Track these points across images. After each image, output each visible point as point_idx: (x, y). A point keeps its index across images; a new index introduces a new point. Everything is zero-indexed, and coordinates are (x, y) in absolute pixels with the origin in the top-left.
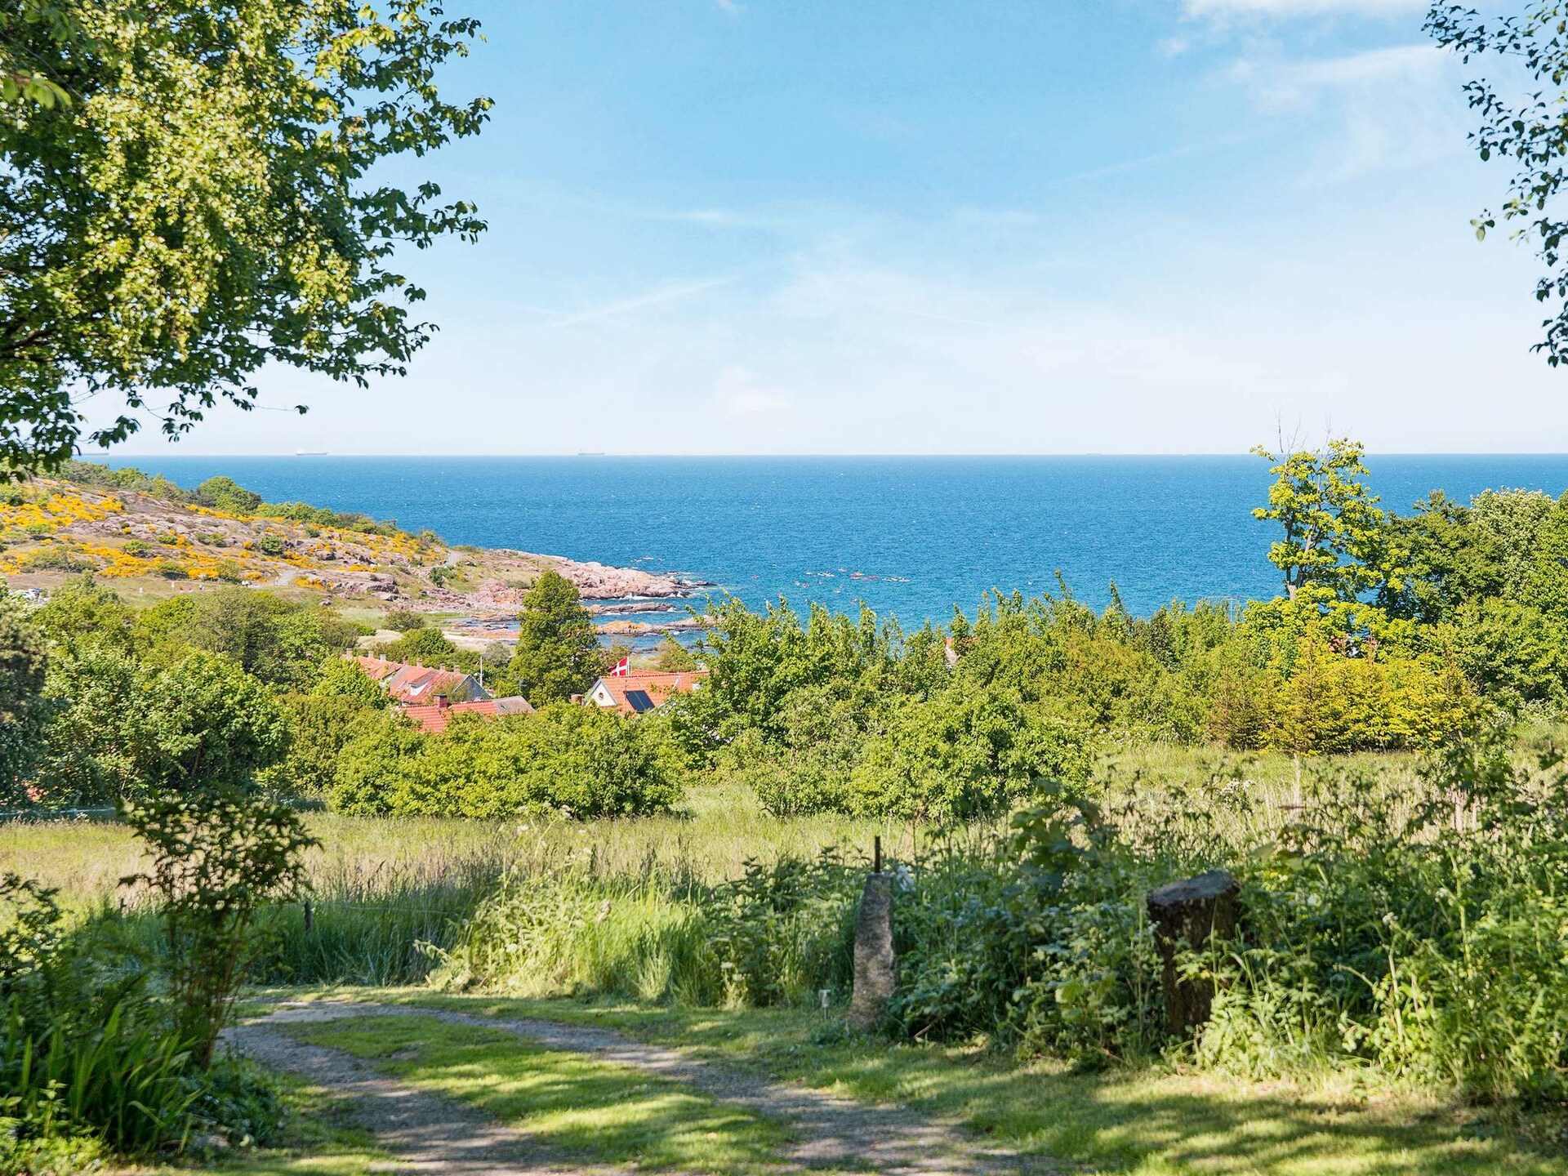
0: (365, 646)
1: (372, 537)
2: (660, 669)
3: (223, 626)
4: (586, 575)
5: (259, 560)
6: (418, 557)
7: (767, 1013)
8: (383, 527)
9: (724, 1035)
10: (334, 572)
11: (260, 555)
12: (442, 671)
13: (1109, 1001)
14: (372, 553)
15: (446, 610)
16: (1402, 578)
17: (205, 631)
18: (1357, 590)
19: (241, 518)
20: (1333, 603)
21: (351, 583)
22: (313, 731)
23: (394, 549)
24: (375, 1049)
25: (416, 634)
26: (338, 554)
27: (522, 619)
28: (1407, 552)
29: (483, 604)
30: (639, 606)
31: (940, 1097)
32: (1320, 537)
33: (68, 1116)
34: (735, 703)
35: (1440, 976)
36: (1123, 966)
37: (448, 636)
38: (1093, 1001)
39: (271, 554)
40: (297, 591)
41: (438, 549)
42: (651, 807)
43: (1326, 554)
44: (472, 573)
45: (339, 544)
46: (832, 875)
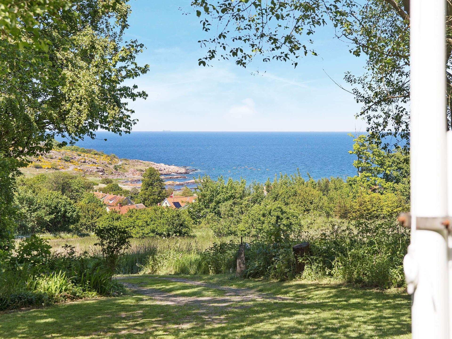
0: (95, 189)
1: (96, 156)
2: (182, 195)
3: (55, 183)
4: (160, 167)
5: (63, 163)
6: (110, 162)
7: (219, 275)
8: (100, 153)
9: (210, 279)
10: (85, 167)
11: (64, 161)
12: (119, 196)
13: (286, 268)
14: (97, 161)
15: (119, 178)
16: (390, 171)
17: (50, 184)
18: (378, 174)
19: (57, 150)
20: (371, 177)
21: (91, 170)
22: (85, 214)
23: (103, 160)
24: (136, 283)
25: (110, 185)
26: (86, 161)
27: (143, 181)
28: (391, 163)
29: (130, 176)
30: (175, 176)
31: (253, 286)
32: (367, 159)
33: (90, 288)
34: (205, 206)
35: (345, 261)
36: (289, 261)
37: (120, 186)
38: (283, 268)
39: (67, 161)
40: (75, 172)
41: (116, 160)
42: (184, 235)
43: (369, 164)
44: (126, 167)
45: (87, 158)
46: (232, 246)
